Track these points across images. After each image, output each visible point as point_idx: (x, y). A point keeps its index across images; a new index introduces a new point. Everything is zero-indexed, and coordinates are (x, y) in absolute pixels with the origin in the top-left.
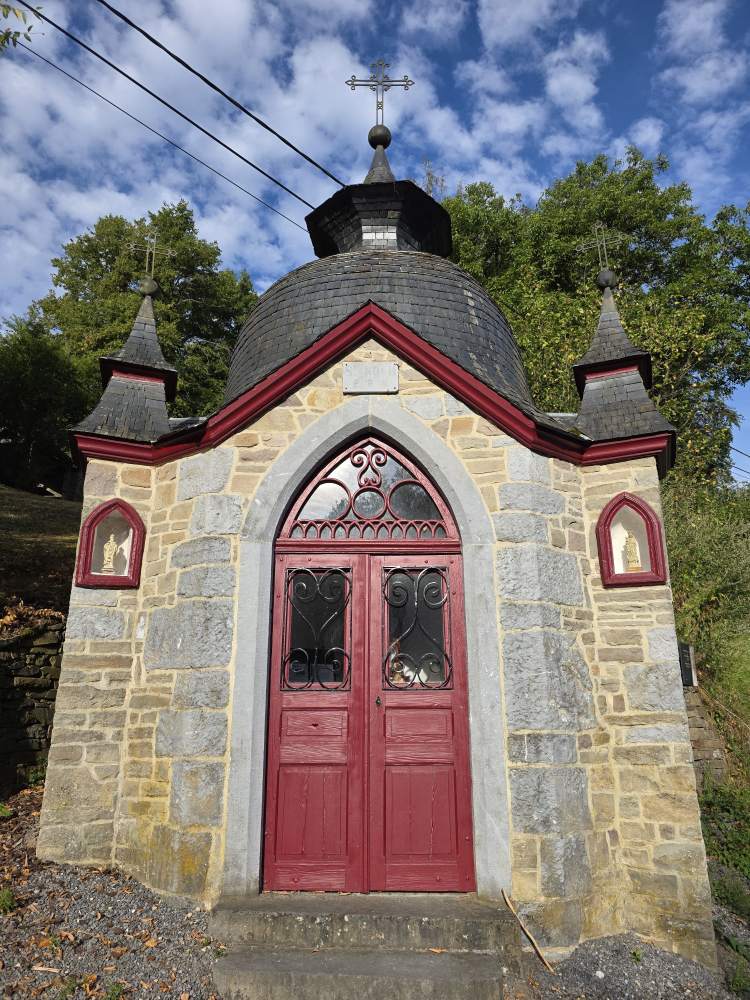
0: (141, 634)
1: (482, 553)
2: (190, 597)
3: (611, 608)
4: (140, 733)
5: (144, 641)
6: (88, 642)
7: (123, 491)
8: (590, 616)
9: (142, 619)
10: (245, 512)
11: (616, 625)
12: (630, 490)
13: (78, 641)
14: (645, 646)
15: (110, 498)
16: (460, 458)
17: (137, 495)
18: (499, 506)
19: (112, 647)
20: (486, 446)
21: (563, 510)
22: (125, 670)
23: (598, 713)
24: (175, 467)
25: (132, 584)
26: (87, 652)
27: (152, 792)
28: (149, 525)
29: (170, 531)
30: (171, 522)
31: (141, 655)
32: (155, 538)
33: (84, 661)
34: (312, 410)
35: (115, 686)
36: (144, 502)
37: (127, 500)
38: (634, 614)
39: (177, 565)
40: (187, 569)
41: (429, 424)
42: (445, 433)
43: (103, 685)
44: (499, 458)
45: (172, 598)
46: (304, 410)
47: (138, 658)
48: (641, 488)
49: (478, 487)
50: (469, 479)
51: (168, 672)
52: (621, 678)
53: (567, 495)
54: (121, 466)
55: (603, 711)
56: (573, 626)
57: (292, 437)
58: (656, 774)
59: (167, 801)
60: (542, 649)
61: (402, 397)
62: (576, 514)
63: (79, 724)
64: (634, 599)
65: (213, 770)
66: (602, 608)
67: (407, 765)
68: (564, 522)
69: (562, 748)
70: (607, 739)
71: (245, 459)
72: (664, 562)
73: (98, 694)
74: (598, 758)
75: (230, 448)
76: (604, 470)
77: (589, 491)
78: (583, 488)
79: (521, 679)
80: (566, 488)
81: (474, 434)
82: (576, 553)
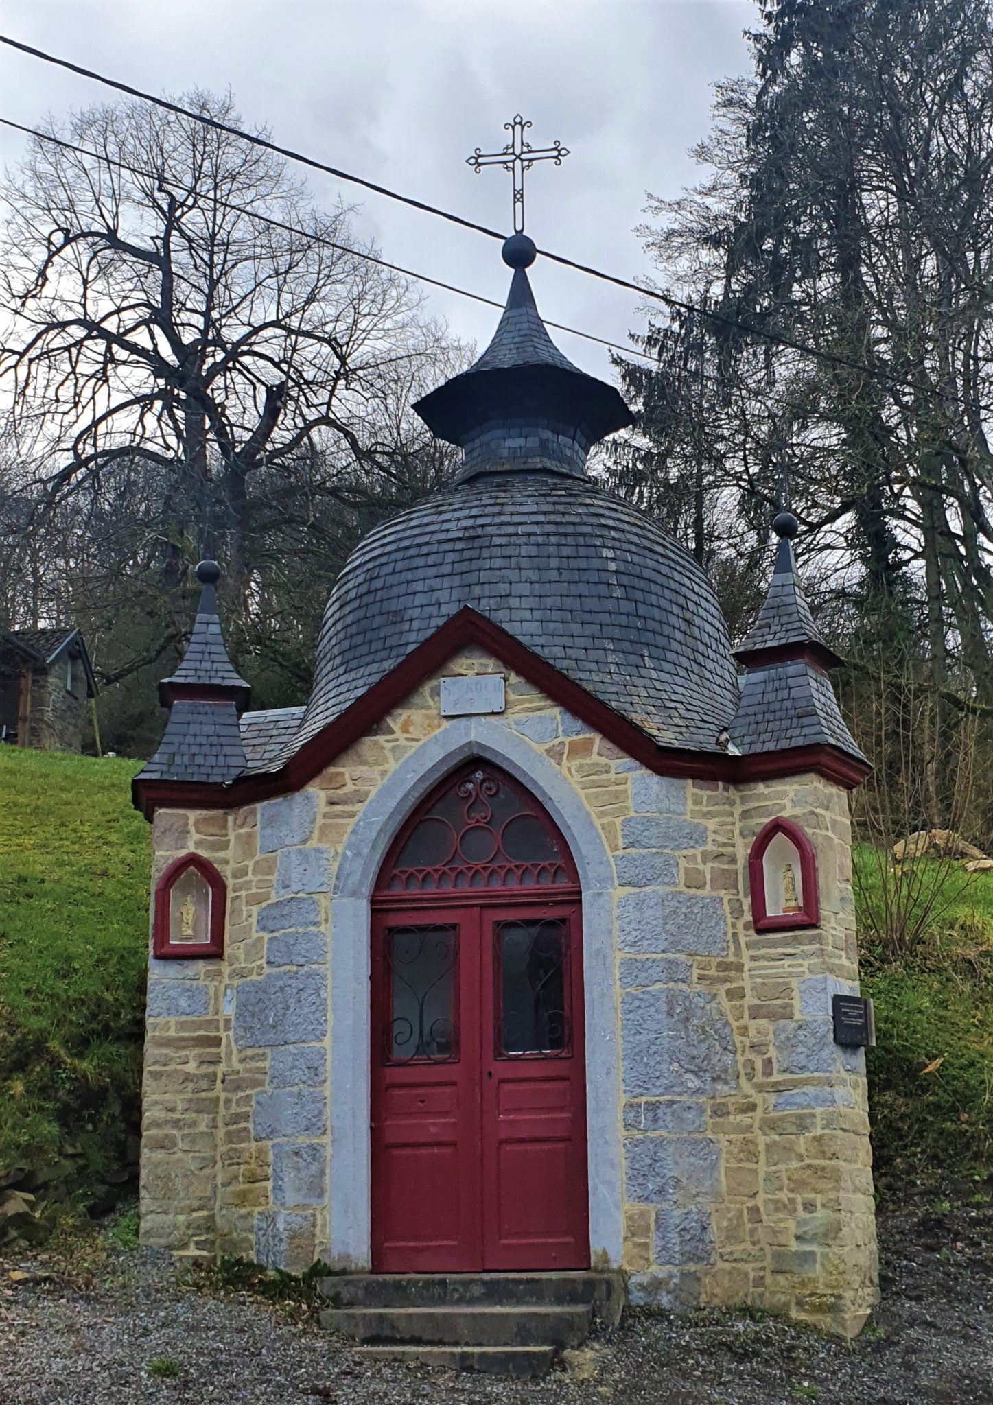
0: (229, 1010)
1: (601, 900)
2: (279, 966)
3: (763, 958)
4: (237, 1118)
5: (233, 1018)
6: (173, 1020)
7: (198, 844)
8: (739, 968)
9: (229, 991)
10: (336, 865)
11: (767, 976)
12: (785, 814)
13: (161, 1020)
14: (797, 1004)
15: (182, 853)
16: (578, 788)
17: (215, 847)
18: (621, 845)
19: (200, 1025)
20: (607, 772)
21: (705, 842)
22: (214, 1050)
23: (743, 1080)
24: (254, 812)
25: (214, 952)
26: (172, 1033)
27: (253, 1179)
28: (230, 882)
29: (254, 890)
30: (255, 879)
31: (231, 1033)
32: (237, 897)
33: (170, 1043)
34: (407, 739)
35: (205, 1069)
36: (222, 854)
37: (203, 853)
38: (786, 963)
39: (264, 929)
40: (276, 934)
41: (541, 749)
42: (561, 759)
43: (191, 1067)
44: (621, 787)
45: (260, 967)
46: (397, 740)
47: (228, 1036)
48: (798, 811)
49: (598, 823)
50: (588, 814)
51: (260, 1051)
52: (771, 1037)
53: (711, 824)
54: (193, 815)
55: (750, 1077)
56: (713, 980)
57: (384, 773)
58: (802, 1144)
59: (269, 1185)
60: (665, 1008)
61: (511, 717)
62: (725, 845)
63: (172, 1110)
64: (786, 945)
65: (315, 1150)
66: (753, 958)
67: (522, 1141)
68: (705, 857)
69: (685, 1115)
70: (752, 1107)
71: (332, 803)
72: (817, 901)
73: (188, 1078)
74: (739, 1129)
75: (316, 792)
76: (761, 788)
77: (745, 814)
78: (738, 810)
79: (640, 1041)
80: (709, 815)
81: (595, 758)
82: (722, 893)
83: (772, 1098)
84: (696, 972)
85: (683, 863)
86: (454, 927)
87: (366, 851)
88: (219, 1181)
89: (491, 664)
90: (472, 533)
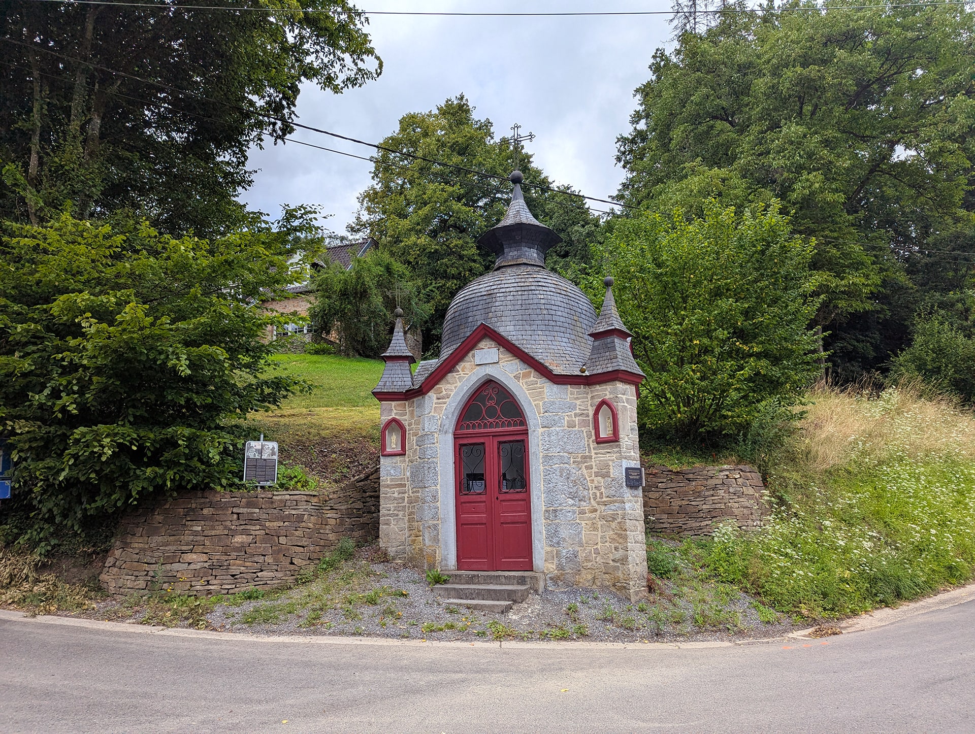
0: (408, 474)
1: (535, 433)
2: (422, 459)
3: (599, 453)
4: (411, 513)
5: (409, 477)
6: (389, 478)
7: (396, 414)
8: (591, 457)
9: (408, 467)
10: (440, 422)
11: (601, 461)
12: (607, 397)
13: (385, 478)
14: (611, 471)
15: (390, 418)
16: (526, 390)
17: (401, 415)
18: (542, 412)
19: (398, 480)
20: (536, 384)
21: (576, 409)
22: (403, 489)
23: (592, 500)
24: (413, 402)
25: (403, 454)
26: (388, 482)
27: (416, 536)
28: (407, 428)
29: (414, 431)
30: (415, 426)
31: (409, 482)
32: (409, 433)
33: (388, 486)
34: (464, 374)
35: (401, 495)
36: (404, 417)
37: (397, 417)
38: (608, 455)
39: (418, 445)
40: (421, 447)
41: (512, 376)
42: (519, 379)
43: (396, 495)
44: (542, 390)
45: (417, 459)
46: (460, 374)
47: (408, 484)
48: (612, 396)
49: (533, 404)
50: (530, 400)
51: (418, 490)
52: (602, 484)
53: (578, 402)
54: (393, 403)
55: (595, 499)
56: (579, 463)
57: (455, 387)
58: (614, 525)
59: (421, 538)
60: (559, 474)
61: (501, 364)
62: (584, 410)
63: (390, 510)
64: (607, 449)
65: (435, 526)
66: (596, 454)
67: (509, 523)
68: (576, 415)
69: (567, 514)
70: (596, 510)
71: (439, 399)
72: (618, 432)
73: (395, 499)
74: (590, 519)
75: (432, 395)
76: (598, 387)
77: (592, 397)
78: (589, 397)
79: (550, 487)
80: (577, 399)
81: (532, 378)
82: (583, 429)
83: (603, 508)
84: (572, 460)
85: (566, 418)
86: (483, 443)
87: (450, 416)
88: (406, 536)
89: (493, 344)
90: (490, 292)
